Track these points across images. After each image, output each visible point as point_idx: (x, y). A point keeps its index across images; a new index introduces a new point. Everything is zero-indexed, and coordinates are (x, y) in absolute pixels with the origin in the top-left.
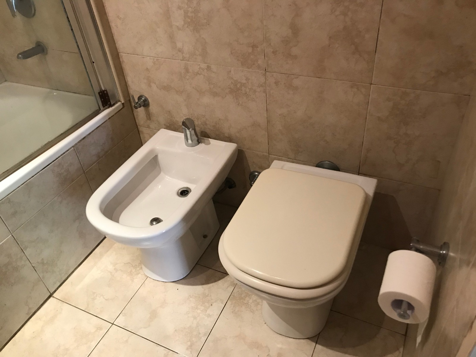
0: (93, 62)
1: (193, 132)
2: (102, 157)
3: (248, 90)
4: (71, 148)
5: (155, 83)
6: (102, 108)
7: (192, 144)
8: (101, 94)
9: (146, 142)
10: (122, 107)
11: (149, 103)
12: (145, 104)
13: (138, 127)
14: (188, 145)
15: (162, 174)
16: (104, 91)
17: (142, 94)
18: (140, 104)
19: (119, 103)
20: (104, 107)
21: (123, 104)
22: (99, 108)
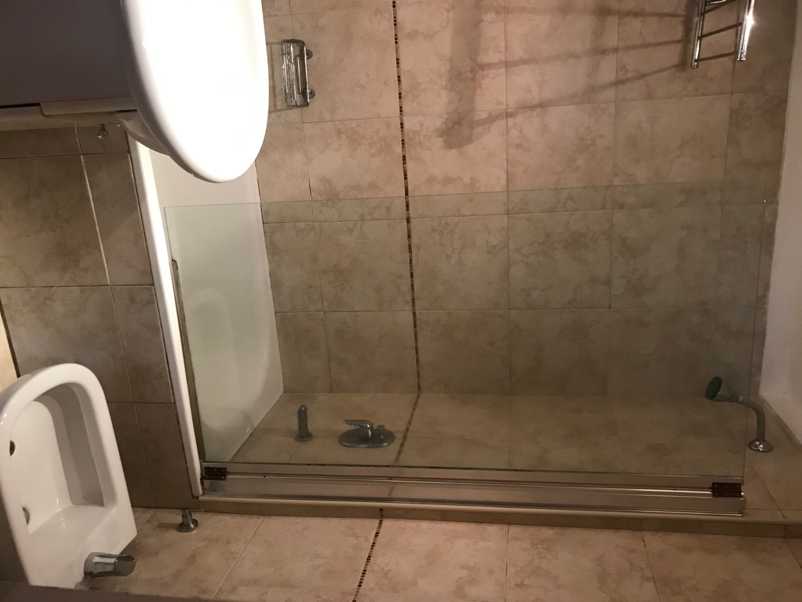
0: (265, 477)
1: (110, 568)
2: (141, 436)
4: (174, 399)
5: (205, 547)
6: (205, 464)
7: (92, 560)
8: (224, 470)
10: (195, 494)
11: (182, 532)
12: (183, 527)
13: (156, 509)
14: (93, 555)
15: (68, 503)
16: (225, 476)
17: (198, 527)
18: (187, 517)
19: (201, 492)
20: (206, 468)
21: (198, 498)
22: (207, 462)
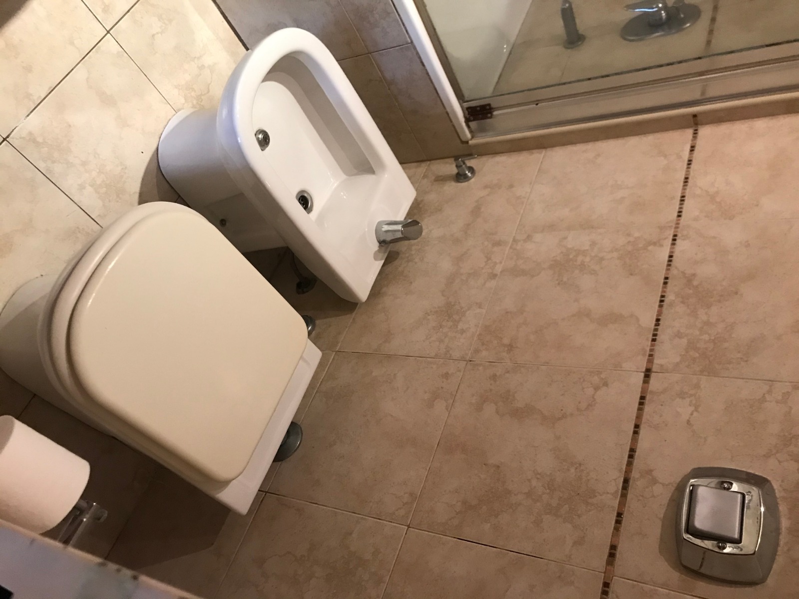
0: (537, 104)
1: (399, 235)
2: (389, 89)
3: (445, 330)
4: (410, 37)
5: (488, 195)
6: (466, 105)
7: (381, 230)
8: (488, 107)
9: (404, 169)
10: (464, 139)
11: (461, 182)
12: (460, 177)
13: (429, 162)
14: (380, 224)
15: (344, 177)
16: (491, 113)
17: (476, 174)
18: (461, 166)
19: (469, 135)
20: (468, 108)
21: (467, 142)
22: (467, 101)
